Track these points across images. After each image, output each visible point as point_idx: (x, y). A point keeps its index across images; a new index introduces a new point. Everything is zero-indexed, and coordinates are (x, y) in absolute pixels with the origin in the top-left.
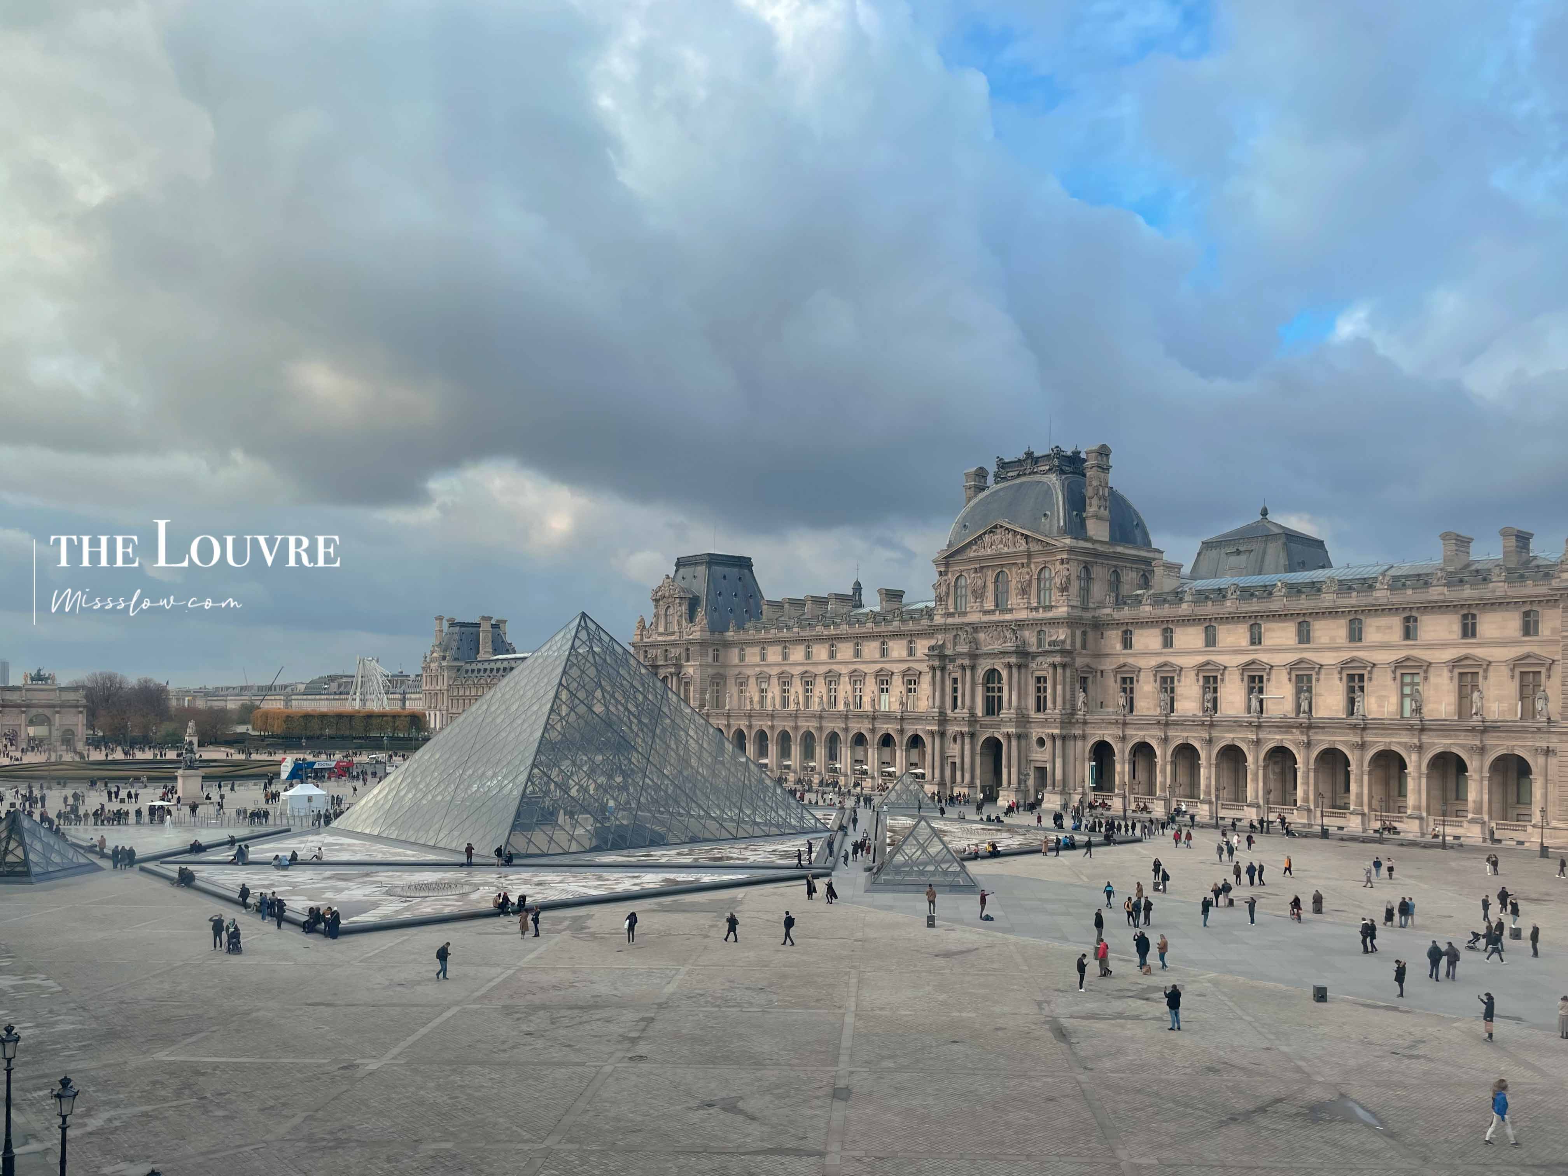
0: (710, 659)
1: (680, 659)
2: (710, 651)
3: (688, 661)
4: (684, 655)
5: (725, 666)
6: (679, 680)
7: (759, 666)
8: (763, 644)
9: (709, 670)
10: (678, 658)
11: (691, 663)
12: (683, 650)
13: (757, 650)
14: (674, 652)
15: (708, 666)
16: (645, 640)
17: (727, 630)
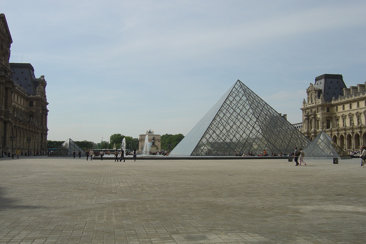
0: (325, 111)
1: (316, 112)
2: (326, 108)
3: (318, 113)
4: (317, 111)
5: (331, 114)
6: (315, 120)
7: (342, 112)
8: (343, 104)
9: (325, 115)
10: (315, 112)
11: (319, 113)
12: (316, 109)
13: (341, 106)
14: (314, 110)
15: (325, 114)
16: (305, 107)
17: (332, 100)
